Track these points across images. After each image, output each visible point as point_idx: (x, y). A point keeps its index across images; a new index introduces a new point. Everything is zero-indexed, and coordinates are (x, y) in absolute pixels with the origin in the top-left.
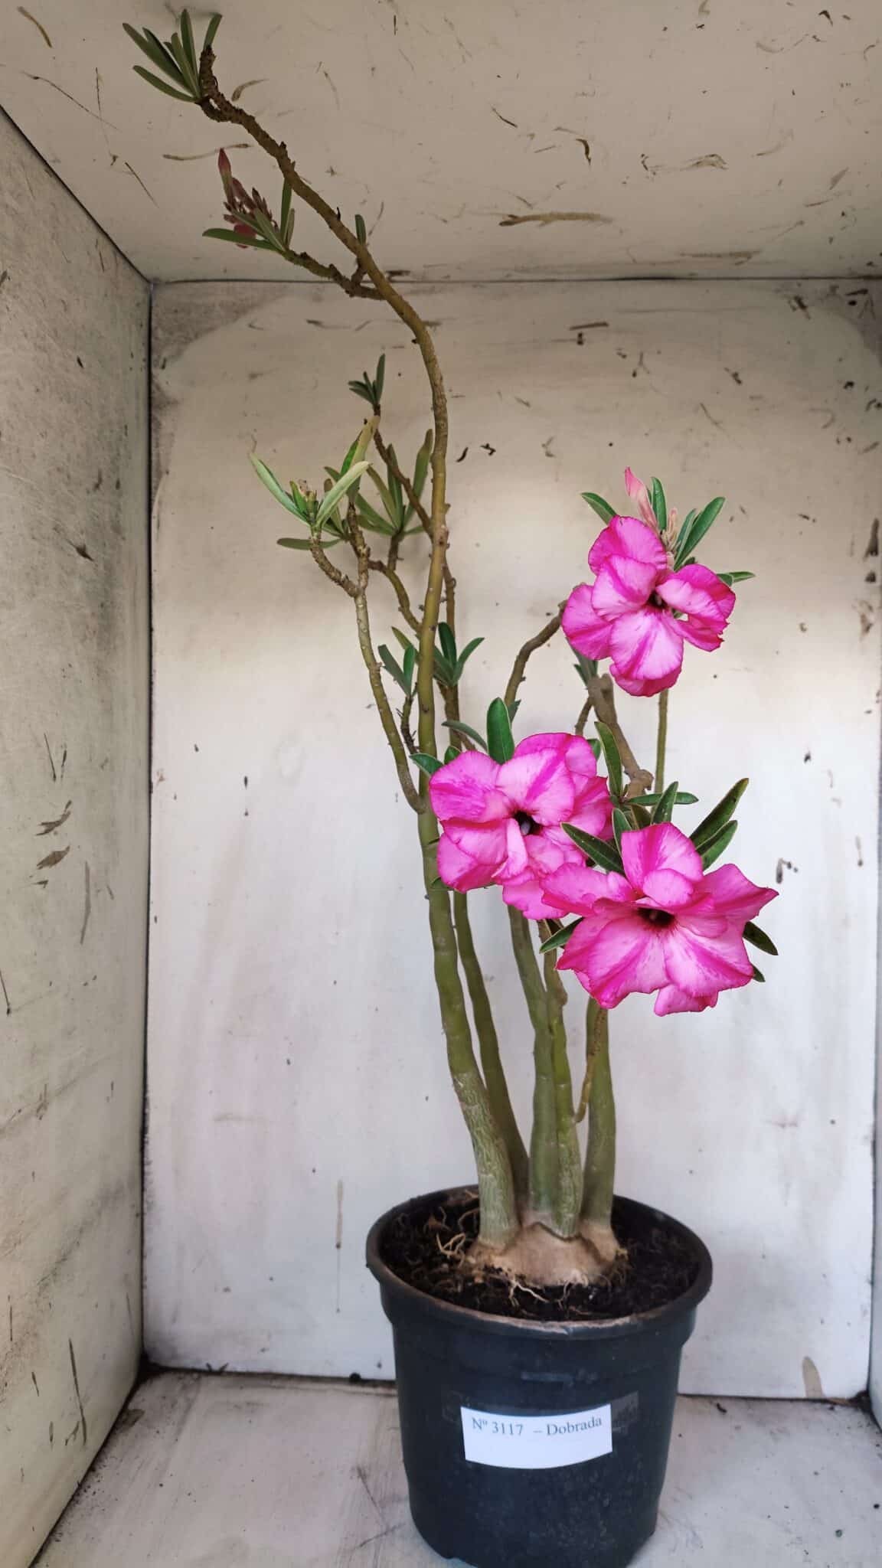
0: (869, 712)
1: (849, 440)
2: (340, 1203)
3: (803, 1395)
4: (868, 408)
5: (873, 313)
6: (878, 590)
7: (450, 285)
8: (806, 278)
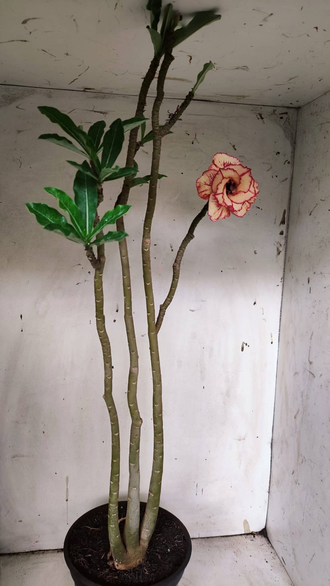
0: (278, 285)
1: (277, 176)
2: (67, 484)
3: (243, 533)
4: (285, 163)
5: (289, 123)
6: (284, 238)
7: (112, 95)
8: (264, 106)
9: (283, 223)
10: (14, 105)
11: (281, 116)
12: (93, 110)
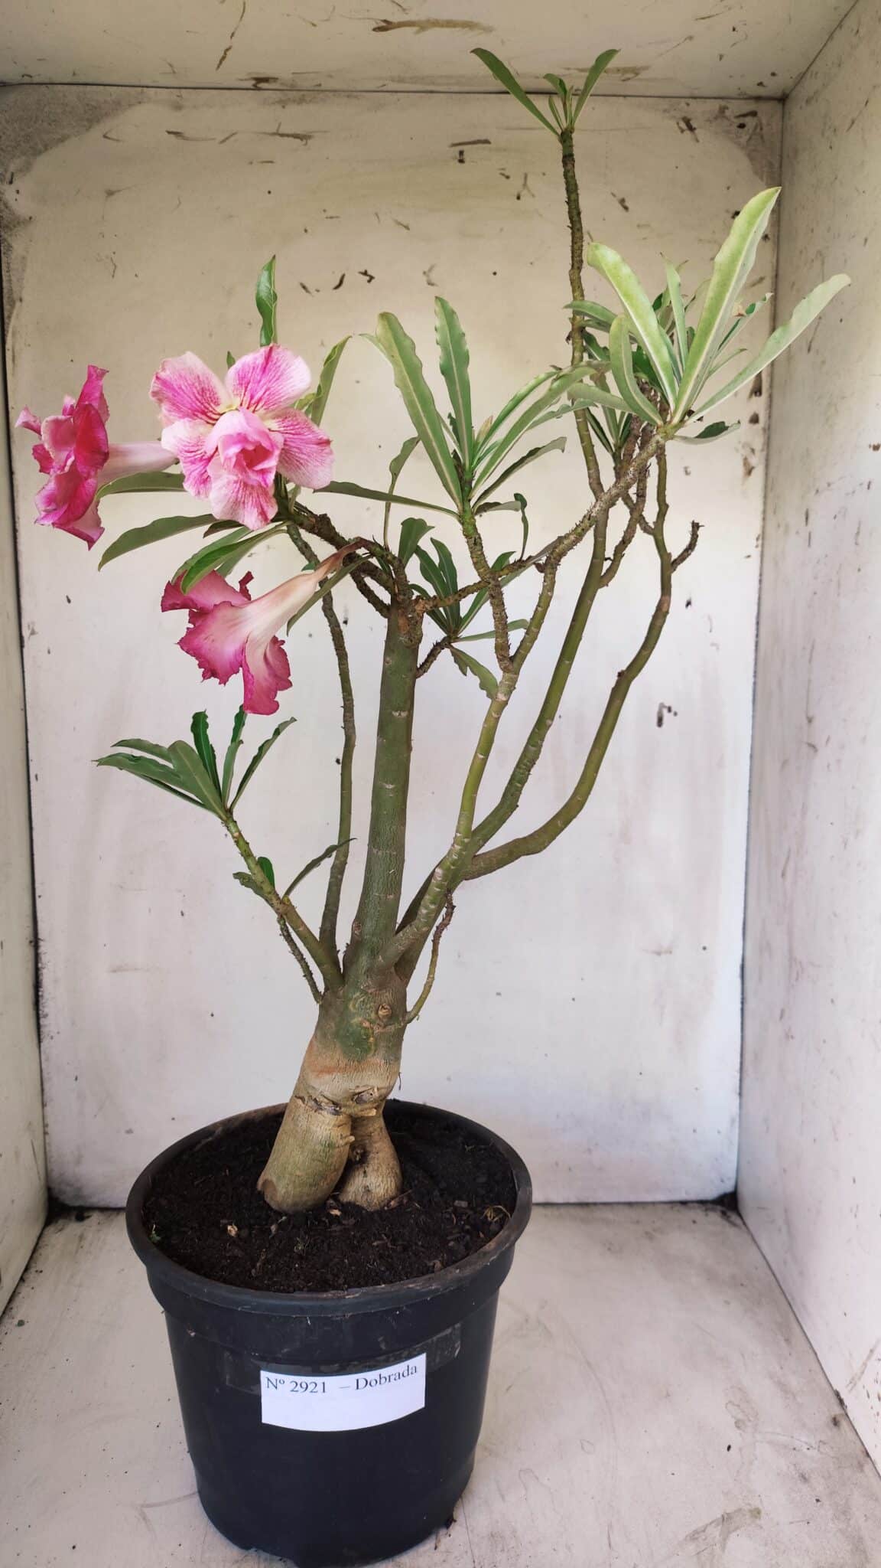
0: (749, 556)
5: (762, 137)
6: (761, 432)
7: (321, 95)
8: (695, 98)
9: (758, 394)
10: (97, 132)
11: (742, 120)
12: (278, 130)
